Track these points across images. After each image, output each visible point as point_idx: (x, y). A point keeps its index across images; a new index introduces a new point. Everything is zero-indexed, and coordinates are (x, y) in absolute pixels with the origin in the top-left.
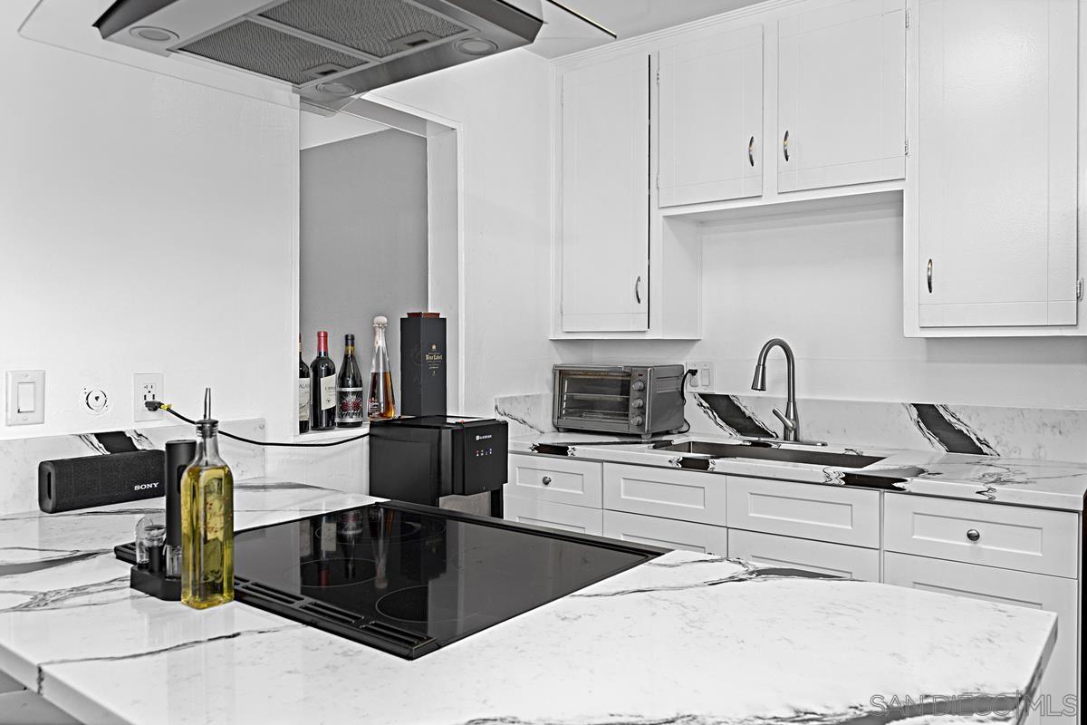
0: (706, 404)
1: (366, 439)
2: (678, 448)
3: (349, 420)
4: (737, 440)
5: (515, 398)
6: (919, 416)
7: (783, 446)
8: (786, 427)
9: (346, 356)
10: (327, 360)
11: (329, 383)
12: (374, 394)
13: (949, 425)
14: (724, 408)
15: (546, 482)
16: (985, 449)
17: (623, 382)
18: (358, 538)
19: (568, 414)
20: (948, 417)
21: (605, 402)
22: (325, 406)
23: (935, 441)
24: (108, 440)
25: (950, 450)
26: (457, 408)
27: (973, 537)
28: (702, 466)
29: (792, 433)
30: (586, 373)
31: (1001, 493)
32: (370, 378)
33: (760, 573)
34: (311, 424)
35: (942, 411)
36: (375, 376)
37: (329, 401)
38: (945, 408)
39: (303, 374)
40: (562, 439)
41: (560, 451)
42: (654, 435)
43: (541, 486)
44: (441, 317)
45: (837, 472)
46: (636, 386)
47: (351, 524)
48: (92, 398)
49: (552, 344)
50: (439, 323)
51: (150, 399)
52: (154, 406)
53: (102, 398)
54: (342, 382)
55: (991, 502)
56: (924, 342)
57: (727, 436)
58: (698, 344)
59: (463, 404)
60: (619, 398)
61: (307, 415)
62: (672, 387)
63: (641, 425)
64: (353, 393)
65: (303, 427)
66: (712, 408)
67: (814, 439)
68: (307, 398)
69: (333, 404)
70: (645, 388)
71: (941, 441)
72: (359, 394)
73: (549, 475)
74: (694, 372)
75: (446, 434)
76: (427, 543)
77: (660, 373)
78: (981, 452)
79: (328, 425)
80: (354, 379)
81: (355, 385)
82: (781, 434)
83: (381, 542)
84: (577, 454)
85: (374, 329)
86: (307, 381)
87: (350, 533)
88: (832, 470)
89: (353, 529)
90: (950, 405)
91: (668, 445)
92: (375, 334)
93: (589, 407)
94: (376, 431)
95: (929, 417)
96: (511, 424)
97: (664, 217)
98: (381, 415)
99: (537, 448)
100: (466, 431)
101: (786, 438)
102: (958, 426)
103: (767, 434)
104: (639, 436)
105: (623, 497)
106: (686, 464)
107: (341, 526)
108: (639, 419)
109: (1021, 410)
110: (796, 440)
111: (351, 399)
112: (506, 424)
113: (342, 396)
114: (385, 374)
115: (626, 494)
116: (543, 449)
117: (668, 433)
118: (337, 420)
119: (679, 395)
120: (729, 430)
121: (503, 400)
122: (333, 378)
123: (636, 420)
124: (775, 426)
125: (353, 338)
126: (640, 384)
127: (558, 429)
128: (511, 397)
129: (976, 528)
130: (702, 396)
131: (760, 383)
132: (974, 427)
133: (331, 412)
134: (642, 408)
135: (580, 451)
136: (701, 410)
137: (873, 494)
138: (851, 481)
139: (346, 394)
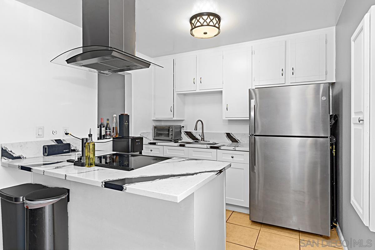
0: (186, 134)
1: (112, 141)
2: (179, 143)
3: (108, 137)
4: (192, 141)
5: (145, 133)
6: (227, 135)
7: (201, 142)
8: (202, 138)
9: (107, 123)
10: (103, 124)
11: (103, 129)
12: (113, 132)
13: (232, 137)
14: (189, 134)
15: (151, 151)
16: (238, 141)
17: (168, 129)
18: (109, 162)
19: (156, 136)
20: (232, 135)
21: (164, 133)
22: (103, 134)
23: (230, 140)
24: (57, 141)
25: (232, 142)
26: (132, 134)
27: (232, 157)
28: (183, 146)
29: (203, 139)
30: (160, 127)
31: (237, 149)
32: (112, 128)
33: (188, 160)
34: (99, 138)
35: (231, 134)
36: (113, 128)
37: (103, 133)
38: (231, 133)
39: (98, 127)
40: (155, 141)
41: (154, 144)
42: (175, 140)
43: (150, 151)
44: (128, 115)
45: (209, 146)
46: (171, 130)
47: (108, 159)
48: (54, 132)
49: (153, 121)
50: (128, 116)
51: (66, 132)
52: (67, 134)
53: (56, 132)
54: (106, 129)
55: (235, 150)
56: (228, 120)
57: (190, 140)
58: (184, 121)
59: (133, 133)
60: (167, 132)
61: (99, 136)
62: (179, 130)
63: (172, 138)
64: (109, 131)
65: (98, 139)
66: (187, 134)
67: (207, 140)
68: (99, 133)
69: (104, 134)
70: (173, 130)
71: (231, 140)
72: (110, 132)
73: (152, 149)
74: (183, 127)
75: (130, 140)
76: (125, 163)
77: (176, 127)
78: (238, 142)
79: (103, 138)
80: (109, 128)
81: (109, 130)
82: (201, 140)
83: (115, 163)
84: (158, 144)
85: (113, 117)
86: (99, 129)
87: (108, 161)
88: (208, 146)
89: (109, 160)
90: (233, 133)
91: (177, 142)
92: (113, 119)
93: (161, 134)
94: (114, 140)
95: (229, 135)
96: (144, 138)
97: (177, 94)
98: (115, 136)
99: (149, 143)
100: (134, 139)
101: (202, 140)
102: (234, 137)
103: (198, 140)
104: (171, 140)
105: (168, 153)
106: (181, 146)
107: (106, 160)
108: (171, 137)
109: (245, 134)
110: (204, 141)
111: (108, 133)
112: (143, 138)
113: (106, 132)
114: (116, 127)
115: (168, 152)
116: (151, 144)
117: (178, 140)
118: (105, 137)
119: (180, 132)
120: (191, 139)
121: (142, 133)
122: (105, 128)
123: (170, 137)
124: (199, 138)
125: (109, 120)
126: (172, 129)
127: (154, 139)
128: (143, 133)
129: (233, 156)
130: (185, 132)
131: (196, 129)
132: (237, 137)
133: (104, 136)
134: (172, 134)
135: (159, 144)
136: (185, 135)
137: (215, 150)
138: (212, 148)
139: (107, 132)
